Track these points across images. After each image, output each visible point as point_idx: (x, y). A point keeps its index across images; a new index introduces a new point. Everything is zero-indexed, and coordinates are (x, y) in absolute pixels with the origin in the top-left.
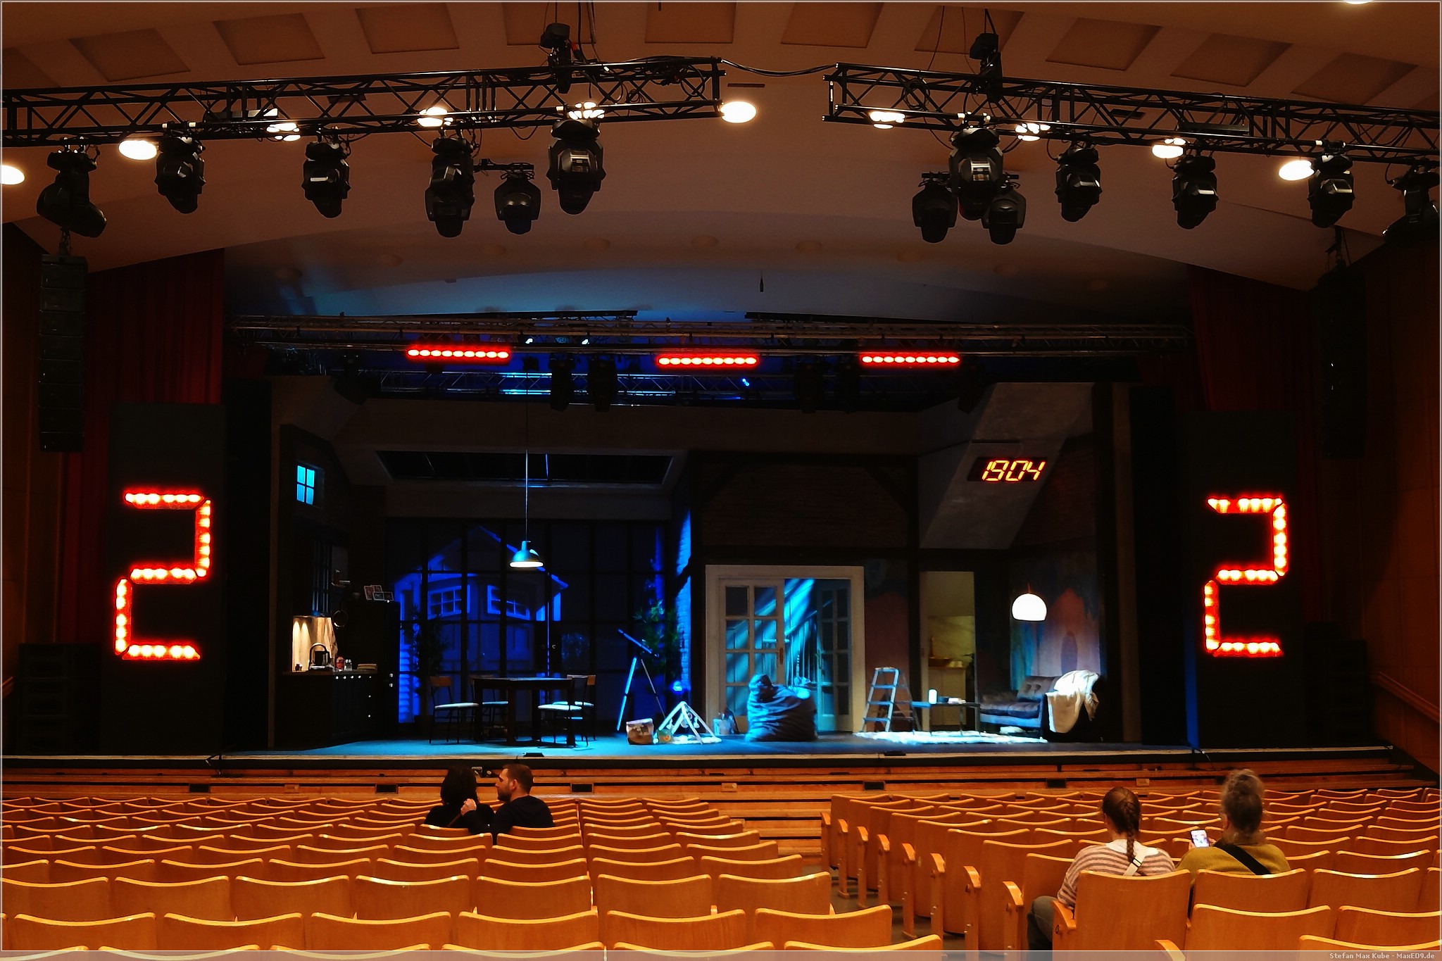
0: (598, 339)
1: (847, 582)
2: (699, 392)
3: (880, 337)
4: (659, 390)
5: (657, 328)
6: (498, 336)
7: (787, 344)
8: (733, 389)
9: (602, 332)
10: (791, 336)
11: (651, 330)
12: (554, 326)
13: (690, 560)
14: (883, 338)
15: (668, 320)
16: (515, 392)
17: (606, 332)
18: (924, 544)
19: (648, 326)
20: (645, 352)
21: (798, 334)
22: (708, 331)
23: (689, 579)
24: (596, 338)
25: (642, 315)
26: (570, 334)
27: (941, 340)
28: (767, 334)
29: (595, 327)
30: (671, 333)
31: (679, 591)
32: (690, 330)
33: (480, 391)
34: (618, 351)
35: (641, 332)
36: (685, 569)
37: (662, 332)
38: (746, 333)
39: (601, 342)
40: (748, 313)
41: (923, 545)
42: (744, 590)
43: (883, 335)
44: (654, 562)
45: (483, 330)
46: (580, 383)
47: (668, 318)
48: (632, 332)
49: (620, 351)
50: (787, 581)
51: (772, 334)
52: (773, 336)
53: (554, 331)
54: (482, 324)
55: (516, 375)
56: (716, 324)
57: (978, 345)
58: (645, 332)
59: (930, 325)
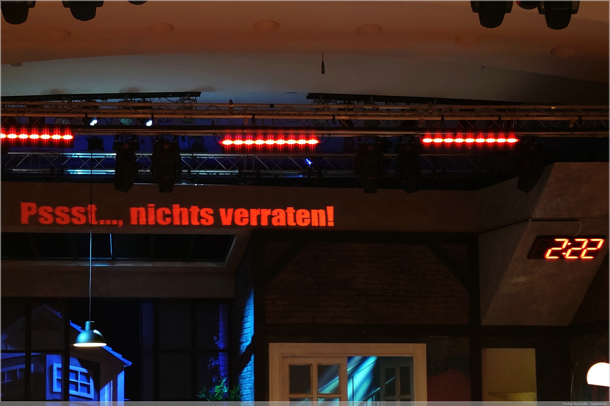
0: (162, 121)
1: (410, 360)
2: (263, 171)
3: (440, 119)
4: (223, 169)
5: (220, 110)
6: (63, 118)
7: (349, 125)
8: (296, 168)
9: (165, 114)
10: (352, 118)
11: (215, 112)
12: (119, 109)
13: (253, 338)
14: (443, 119)
15: (231, 102)
16: (79, 172)
17: (170, 114)
18: (485, 321)
19: (212, 108)
20: (209, 133)
21: (360, 116)
22: (271, 112)
23: (252, 358)
24: (161, 120)
25: (205, 97)
26: (134, 116)
27: (500, 121)
28: (328, 115)
29: (159, 109)
30: (234, 114)
31: (243, 369)
32: (253, 112)
33: (45, 171)
34: (181, 133)
35: (205, 114)
36: (249, 347)
37: (225, 114)
38: (307, 115)
39: (165, 124)
40: (309, 94)
41: (484, 323)
42: (307, 368)
43: (443, 117)
44: (218, 340)
45: (48, 113)
46: (144, 164)
47: (231, 100)
48: (195, 114)
49: (183, 133)
50: (350, 359)
51: (334, 116)
52: (334, 118)
53: (118, 113)
54: (48, 107)
55: (80, 155)
56: (277, 106)
57: (535, 126)
58: (209, 114)
59: (488, 107)
